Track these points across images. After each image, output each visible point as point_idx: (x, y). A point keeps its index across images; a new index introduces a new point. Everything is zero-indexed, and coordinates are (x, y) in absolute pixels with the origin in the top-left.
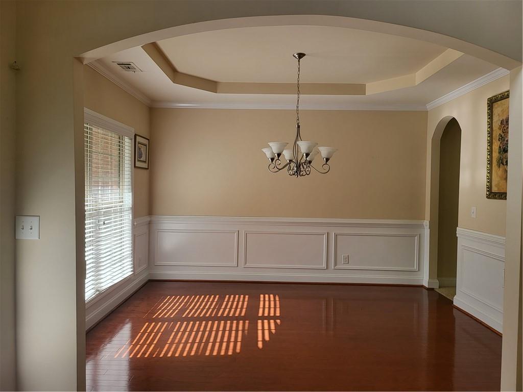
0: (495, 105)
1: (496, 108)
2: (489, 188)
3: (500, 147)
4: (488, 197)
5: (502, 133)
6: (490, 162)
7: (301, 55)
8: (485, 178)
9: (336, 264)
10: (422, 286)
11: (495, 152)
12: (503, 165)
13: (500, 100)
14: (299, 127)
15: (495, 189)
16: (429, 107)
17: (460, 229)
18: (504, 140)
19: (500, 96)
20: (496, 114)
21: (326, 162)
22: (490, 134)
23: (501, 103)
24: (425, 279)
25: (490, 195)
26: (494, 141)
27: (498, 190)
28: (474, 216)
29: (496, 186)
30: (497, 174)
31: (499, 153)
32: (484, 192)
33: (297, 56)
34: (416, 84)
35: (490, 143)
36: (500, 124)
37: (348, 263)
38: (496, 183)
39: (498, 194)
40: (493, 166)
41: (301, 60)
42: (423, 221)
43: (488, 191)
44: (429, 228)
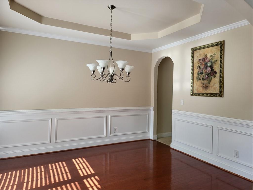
0: (195, 52)
1: (196, 53)
2: (192, 91)
3: (198, 72)
4: (192, 95)
5: (199, 65)
6: (193, 79)
7: (113, 7)
8: (190, 86)
9: (111, 133)
10: (150, 139)
11: (195, 74)
12: (200, 80)
13: (199, 50)
14: (112, 52)
15: (195, 91)
16: (153, 51)
17: (174, 110)
18: (201, 68)
19: (199, 48)
20: (196, 56)
21: (128, 75)
22: (193, 65)
23: (199, 51)
24: (151, 135)
25: (193, 94)
26: (194, 69)
27: (197, 92)
28: (182, 104)
29: (196, 90)
30: (197, 84)
31: (198, 74)
32: (190, 93)
33: (110, 7)
34: (159, 38)
35: (193, 70)
36: (198, 61)
37: (117, 132)
38: (196, 88)
39: (198, 94)
40: (194, 80)
41: (113, 10)
42: (150, 107)
43: (192, 92)
44: (154, 110)
